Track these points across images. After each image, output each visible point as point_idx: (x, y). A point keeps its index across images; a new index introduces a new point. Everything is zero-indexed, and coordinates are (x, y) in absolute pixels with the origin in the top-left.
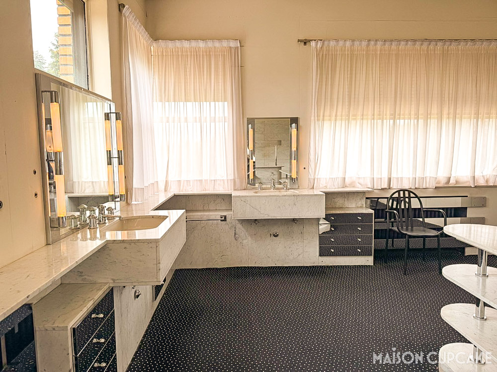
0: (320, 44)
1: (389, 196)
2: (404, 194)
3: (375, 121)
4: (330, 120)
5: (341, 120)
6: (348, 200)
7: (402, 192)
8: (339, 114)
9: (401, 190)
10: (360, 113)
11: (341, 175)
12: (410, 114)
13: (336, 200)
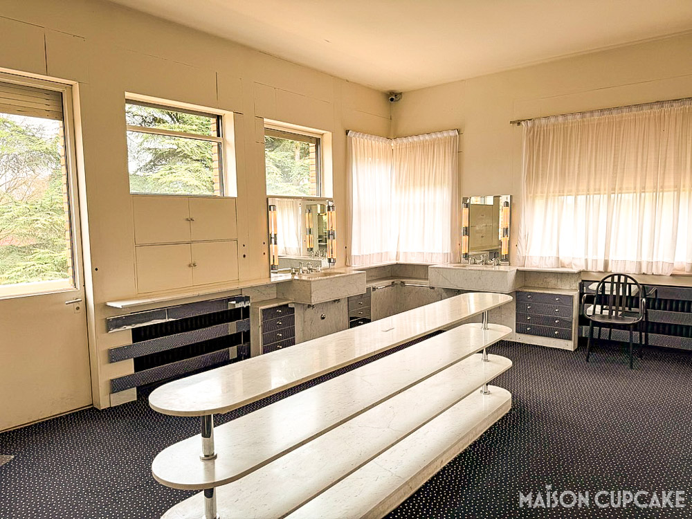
0: (530, 124)
1: (600, 280)
2: (619, 279)
3: (592, 196)
4: (542, 196)
5: (554, 196)
6: (561, 280)
7: (616, 277)
8: (552, 190)
9: (616, 275)
10: (574, 188)
11: (555, 255)
12: (635, 188)
13: (548, 280)
